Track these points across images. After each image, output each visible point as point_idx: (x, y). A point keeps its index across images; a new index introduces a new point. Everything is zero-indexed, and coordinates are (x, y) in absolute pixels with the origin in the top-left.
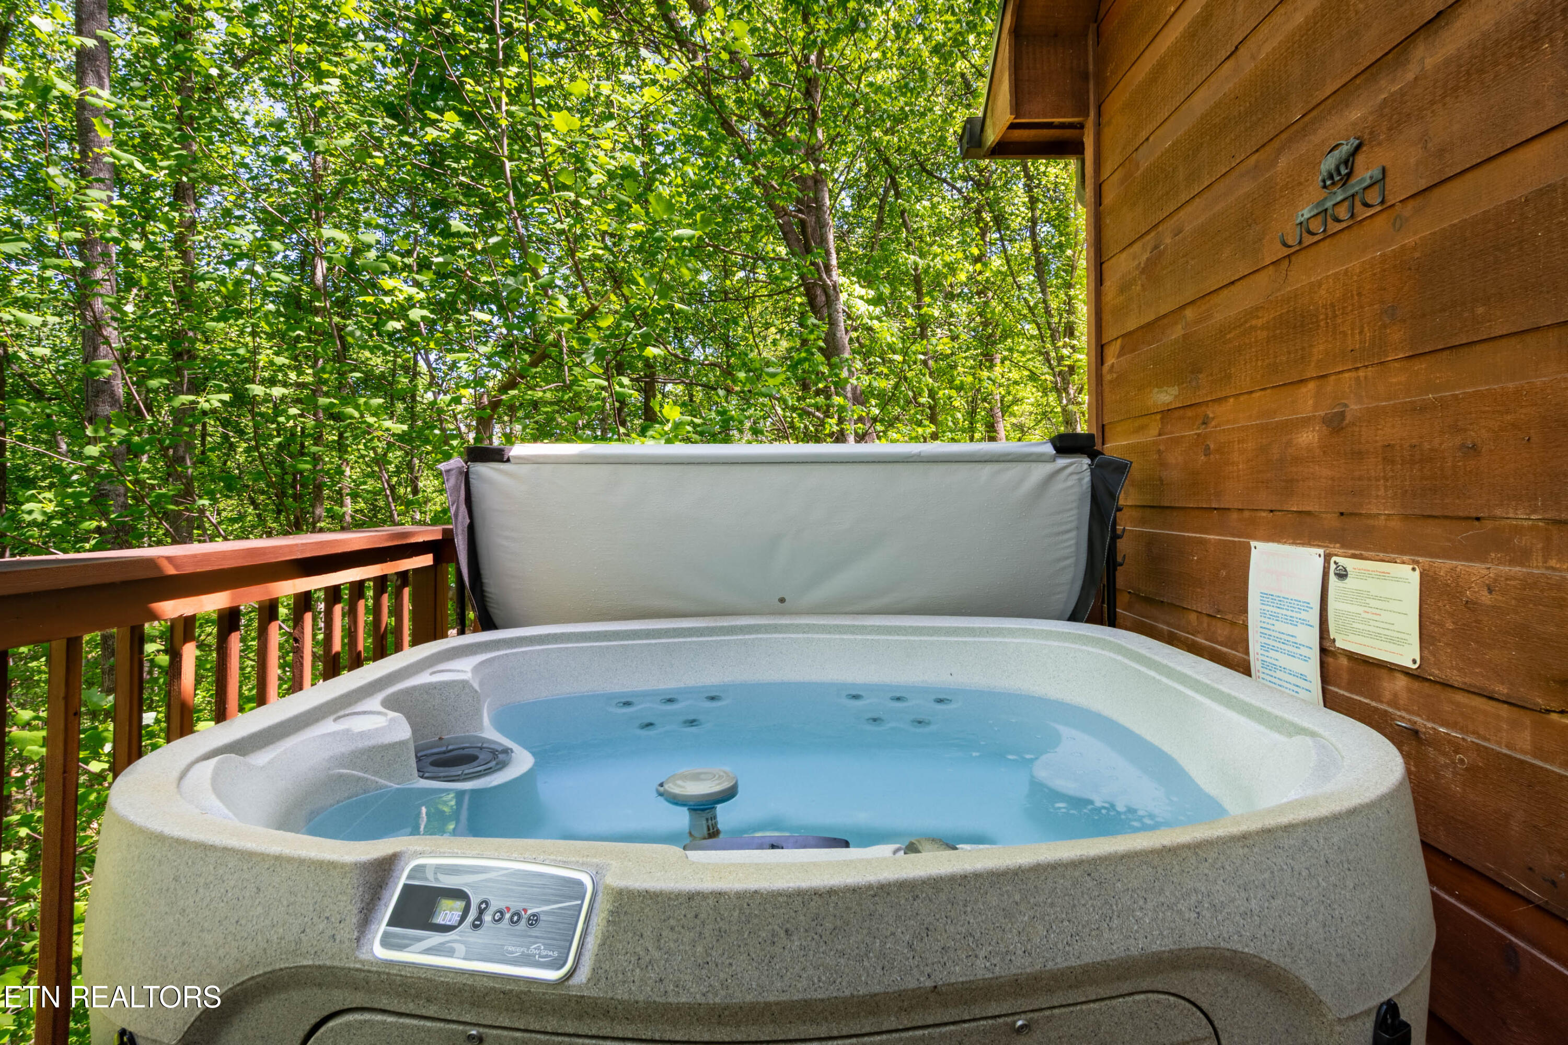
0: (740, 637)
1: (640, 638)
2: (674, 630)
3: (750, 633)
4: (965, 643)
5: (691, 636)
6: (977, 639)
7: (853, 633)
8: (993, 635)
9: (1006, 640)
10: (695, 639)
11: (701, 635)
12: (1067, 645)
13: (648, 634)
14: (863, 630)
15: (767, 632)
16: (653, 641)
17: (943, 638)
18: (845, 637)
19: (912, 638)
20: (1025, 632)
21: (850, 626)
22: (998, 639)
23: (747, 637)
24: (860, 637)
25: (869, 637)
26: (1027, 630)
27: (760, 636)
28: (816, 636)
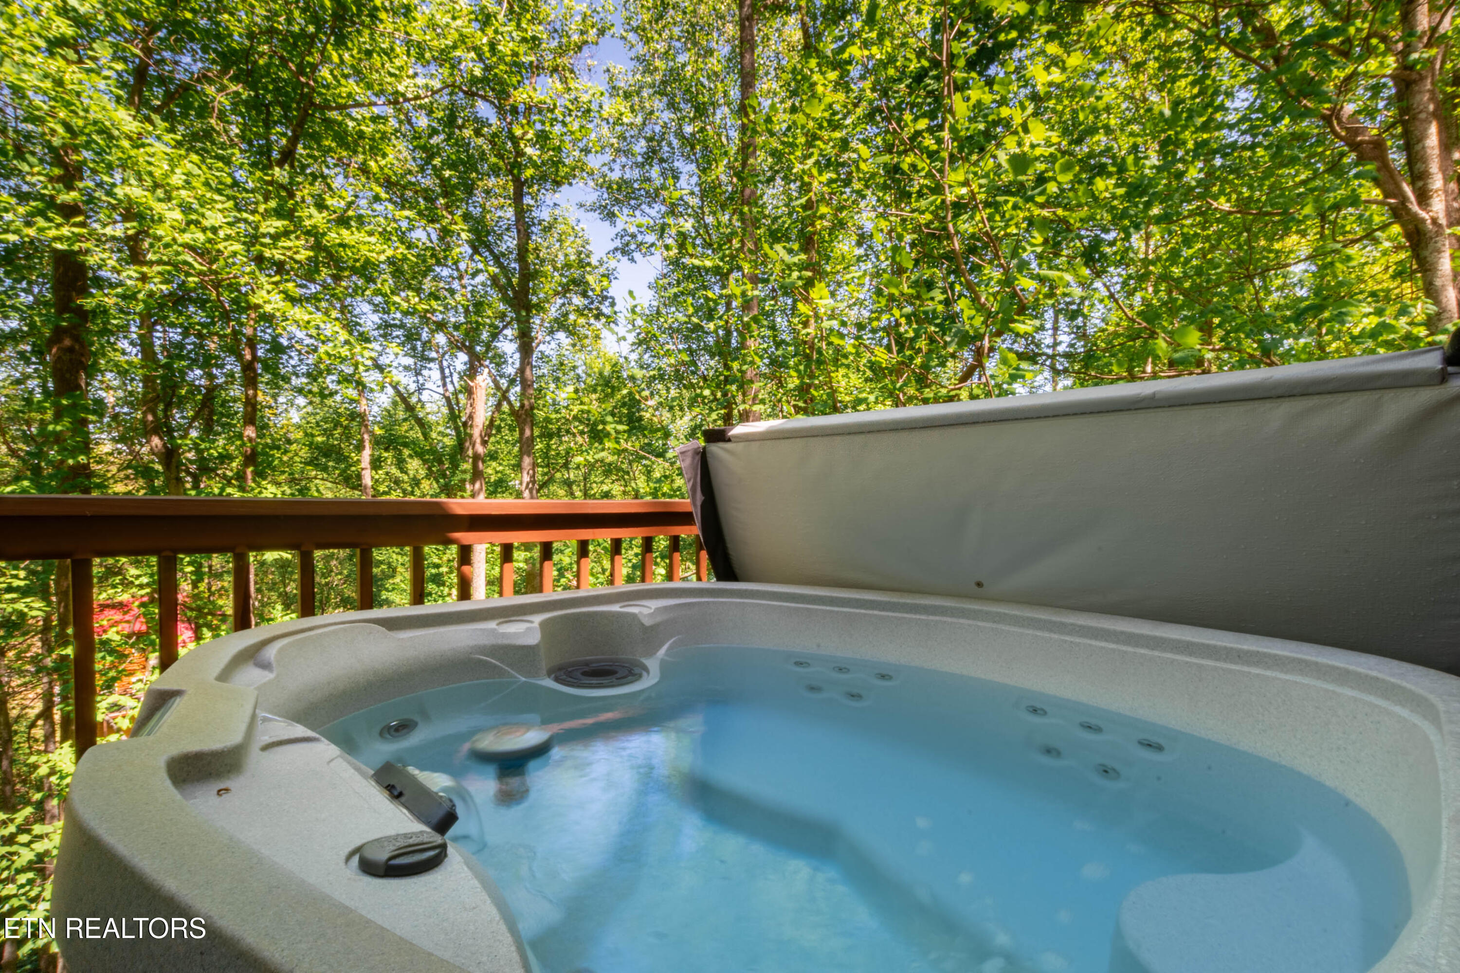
0: (923, 617)
1: (824, 604)
2: (857, 600)
3: (933, 614)
4: (1200, 667)
5: (873, 609)
6: (1218, 664)
7: (1051, 631)
8: (1248, 663)
9: (1268, 673)
10: (876, 612)
11: (883, 610)
12: (1372, 699)
13: (833, 601)
14: (1061, 628)
15: (952, 615)
16: (836, 609)
17: (1169, 655)
18: (1039, 633)
19: (1124, 648)
20: (1303, 667)
21: (1045, 621)
22: (1255, 670)
23: (931, 618)
24: (1056, 636)
25: (1068, 638)
26: (1307, 663)
27: (945, 619)
28: (1006, 628)
